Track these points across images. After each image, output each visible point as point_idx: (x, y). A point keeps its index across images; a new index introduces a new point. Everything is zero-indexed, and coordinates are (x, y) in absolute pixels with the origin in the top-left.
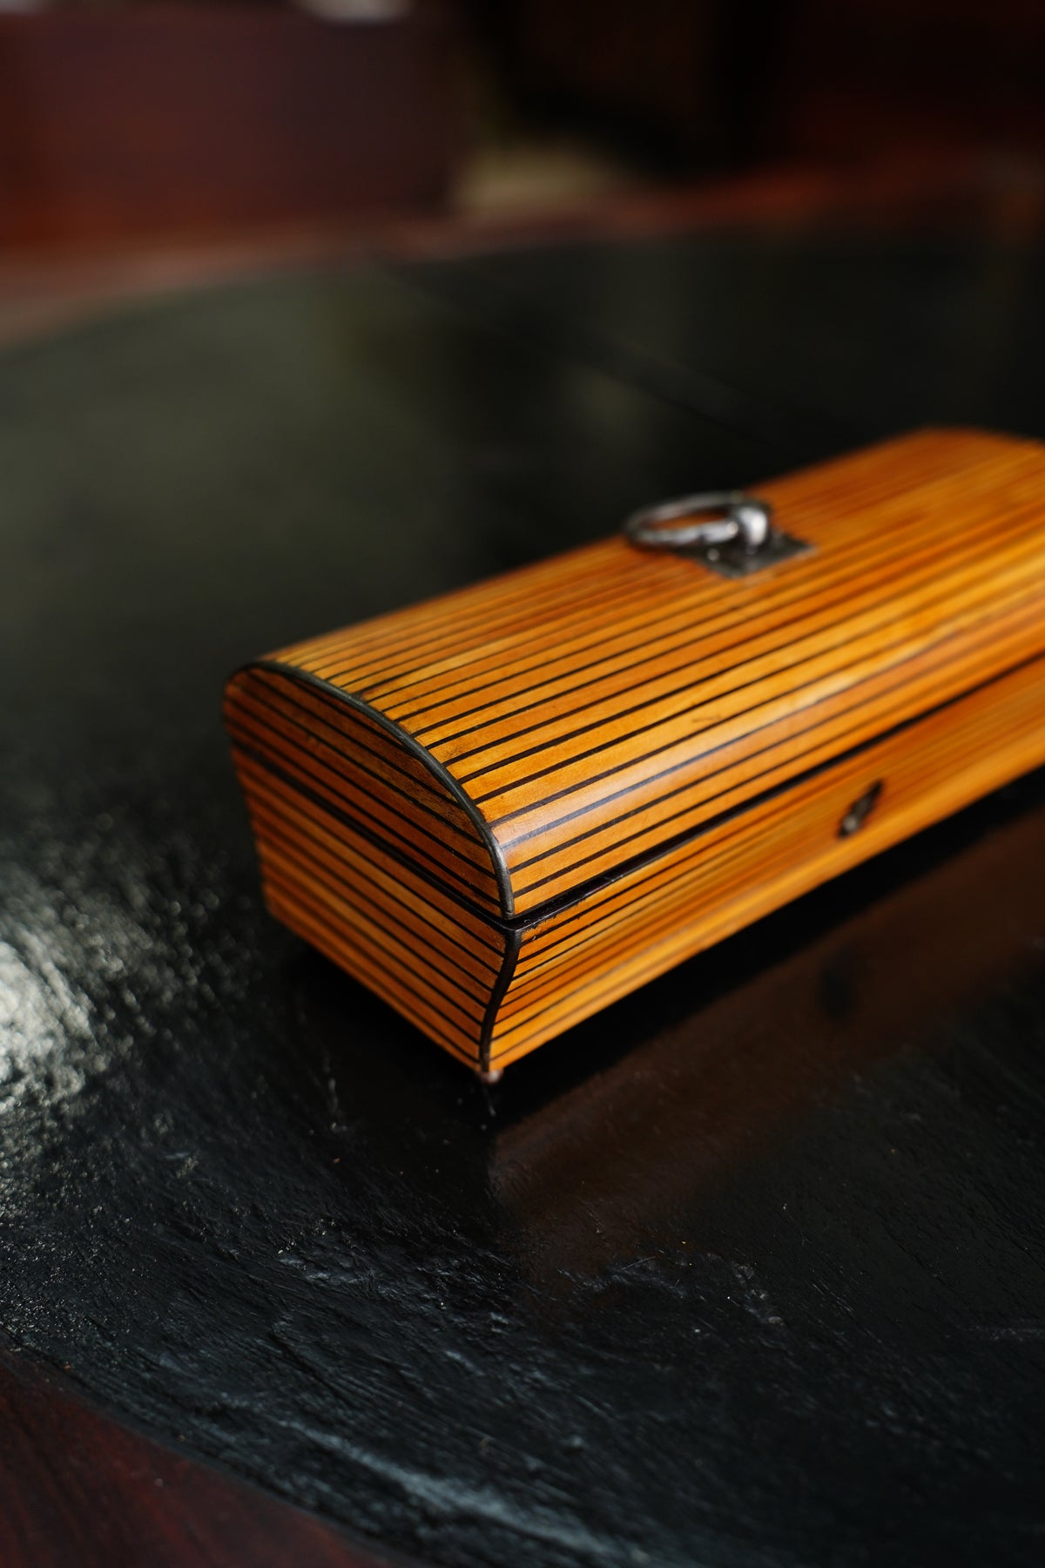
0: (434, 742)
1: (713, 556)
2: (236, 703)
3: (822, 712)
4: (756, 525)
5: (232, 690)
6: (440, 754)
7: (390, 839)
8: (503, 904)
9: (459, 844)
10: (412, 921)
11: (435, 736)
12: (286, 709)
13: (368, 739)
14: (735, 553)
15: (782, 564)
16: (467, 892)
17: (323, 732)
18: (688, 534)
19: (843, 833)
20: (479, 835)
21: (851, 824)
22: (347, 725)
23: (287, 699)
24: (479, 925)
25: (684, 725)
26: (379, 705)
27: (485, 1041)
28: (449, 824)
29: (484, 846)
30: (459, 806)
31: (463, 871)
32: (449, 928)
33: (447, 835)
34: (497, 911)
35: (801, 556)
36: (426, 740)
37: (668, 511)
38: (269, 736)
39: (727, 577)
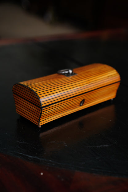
0: (35, 90)
1: (66, 75)
2: (14, 88)
3: (76, 90)
4: (71, 71)
5: (14, 87)
6: (35, 91)
7: (30, 101)
8: (41, 105)
9: (36, 100)
10: (32, 110)
11: (35, 89)
12: (19, 88)
13: (28, 90)
14: (68, 74)
15: (73, 76)
16: (37, 105)
17: (23, 90)
18: (64, 72)
19: (80, 105)
20: (38, 98)
21: (81, 104)
22: (26, 89)
23: (19, 87)
24: (38, 108)
25: (61, 90)
26: (29, 87)
27: (39, 122)
28: (36, 98)
29: (39, 99)
30: (37, 96)
31: (37, 102)
32: (36, 109)
33: (35, 99)
34: (40, 106)
35: (76, 75)
36: (33, 90)
37: (62, 71)
38: (17, 91)
39: (67, 77)
